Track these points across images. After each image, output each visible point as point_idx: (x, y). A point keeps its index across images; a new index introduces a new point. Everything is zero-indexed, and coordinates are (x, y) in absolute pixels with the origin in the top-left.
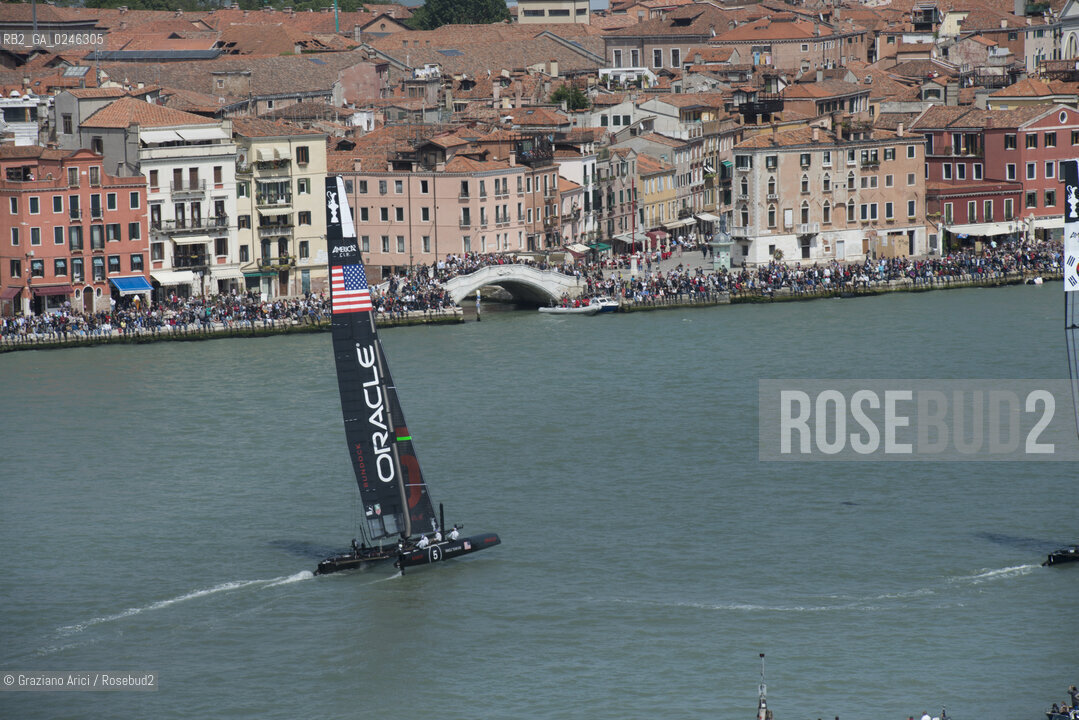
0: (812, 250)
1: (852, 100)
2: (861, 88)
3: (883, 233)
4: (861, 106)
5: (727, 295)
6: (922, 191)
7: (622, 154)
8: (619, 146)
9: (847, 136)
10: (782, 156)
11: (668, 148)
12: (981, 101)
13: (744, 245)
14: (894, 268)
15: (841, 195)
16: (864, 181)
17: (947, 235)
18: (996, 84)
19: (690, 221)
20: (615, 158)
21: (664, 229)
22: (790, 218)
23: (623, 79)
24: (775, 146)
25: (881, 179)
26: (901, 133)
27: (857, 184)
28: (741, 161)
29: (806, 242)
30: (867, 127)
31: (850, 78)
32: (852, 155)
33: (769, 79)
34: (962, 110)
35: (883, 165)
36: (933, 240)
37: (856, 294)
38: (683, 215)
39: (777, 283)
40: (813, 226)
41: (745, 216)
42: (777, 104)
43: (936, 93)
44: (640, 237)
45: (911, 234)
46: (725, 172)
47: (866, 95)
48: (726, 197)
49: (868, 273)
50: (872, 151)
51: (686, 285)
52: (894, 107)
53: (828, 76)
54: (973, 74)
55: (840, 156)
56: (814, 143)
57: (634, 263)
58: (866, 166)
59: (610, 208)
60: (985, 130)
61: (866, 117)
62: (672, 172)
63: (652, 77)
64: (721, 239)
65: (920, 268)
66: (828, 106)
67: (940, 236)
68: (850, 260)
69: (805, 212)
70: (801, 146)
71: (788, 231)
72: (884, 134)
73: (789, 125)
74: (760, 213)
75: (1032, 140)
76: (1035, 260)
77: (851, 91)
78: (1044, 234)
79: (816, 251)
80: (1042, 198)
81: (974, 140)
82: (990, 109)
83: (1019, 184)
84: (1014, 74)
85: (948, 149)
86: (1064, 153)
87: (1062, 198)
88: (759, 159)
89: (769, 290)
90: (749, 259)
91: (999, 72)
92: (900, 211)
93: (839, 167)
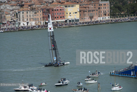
0: (28, 24)
1: (33, 5)
3: (37, 22)
4: (34, 6)
5: (17, 30)
6: (42, 17)
7: (3, 12)
9: (32, 9)
10: (24, 12)
11: (9, 11)
12: (49, 5)
13: (20, 23)
14: (39, 26)
15: (32, 17)
16: (35, 15)
17: (45, 22)
18: (51, 3)
19: (12, 20)
20: (2, 12)
21: (9, 21)
22: (25, 20)
23: (3, 2)
24: (23, 11)
25: (37, 15)
26: (39, 9)
27: (34, 15)
28: (19, 13)
29: (28, 23)
30: (35, 8)
31: (32, 2)
32: (33, 12)
33: (22, 2)
34: (47, 6)
35: (37, 13)
36: (44, 23)
37: (34, 30)
38: (11, 20)
39: (24, 28)
40: (28, 21)
41: (20, 20)
42: (23, 5)
43: (43, 4)
44: (6, 22)
45: (41, 22)
46: (17, 14)
47: (35, 4)
48: (17, 17)
49: (36, 27)
50: (36, 11)
51: (12, 29)
52: (38, 6)
53: (30, 2)
54: (48, 2)
55: (32, 12)
56: (28, 10)
57: (5, 26)
58: (35, 13)
59: (2, 19)
60: (49, 9)
61: (35, 7)
62: (10, 14)
63: (7, 1)
64: (17, 23)
65: (42, 27)
66: (30, 6)
67: (44, 22)
68: (33, 25)
69: (27, 19)
70: (26, 11)
71: (25, 22)
72: (37, 9)
73: (25, 8)
74: (21, 19)
75: (55, 10)
76: (56, 25)
77: (33, 4)
78: (57, 22)
79: (29, 24)
80: (57, 18)
81: (48, 10)
82: (50, 6)
83: (54, 16)
84: (53, 2)
85: (45, 11)
86: (59, 12)
87: (59, 17)
88: (21, 12)
89: (23, 29)
90: (20, 25)
91: (51, 1)
92: (39, 19)
93: (32, 13)
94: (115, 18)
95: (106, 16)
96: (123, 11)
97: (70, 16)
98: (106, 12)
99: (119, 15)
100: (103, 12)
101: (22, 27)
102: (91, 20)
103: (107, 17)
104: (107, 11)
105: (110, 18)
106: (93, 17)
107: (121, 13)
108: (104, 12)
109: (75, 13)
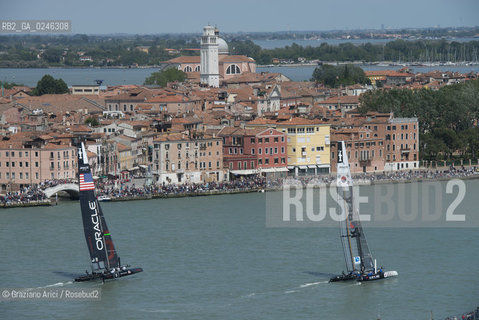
1: (197, 124)
2: (199, 120)
3: (208, 173)
4: (200, 126)
5: (150, 195)
6: (222, 158)
8: (110, 140)
9: (194, 137)
10: (171, 144)
11: (129, 141)
12: (242, 126)
13: (157, 177)
14: (212, 185)
15: (192, 159)
16: (201, 154)
17: (231, 174)
18: (248, 120)
19: (137, 168)
20: (109, 144)
21: (127, 171)
22: (174, 167)
23: (112, 115)
24: (168, 140)
25: (207, 154)
26: (214, 136)
27: (198, 155)
28: (156, 146)
29: (180, 176)
30: (202, 134)
31: (195, 116)
32: (196, 145)
33: (166, 116)
34: (236, 129)
35: (208, 148)
36: (225, 176)
37: (198, 195)
38: (134, 166)
39: (169, 191)
40: (182, 170)
41: (157, 166)
42: (169, 125)
43: (227, 123)
44: (118, 173)
45: (218, 173)
46: (150, 149)
47: (201, 123)
48: (150, 159)
49: (202, 187)
50: (204, 143)
51: (134, 191)
52: (211, 127)
53: (187, 116)
54: (240, 116)
55: (192, 144)
56: (183, 140)
57: (116, 183)
58: (201, 148)
59: (107, 163)
60: (244, 136)
61: (201, 131)
62: (130, 150)
63: (123, 115)
64: (149, 174)
65: (221, 186)
66: (188, 126)
67: (228, 174)
68: (196, 182)
69: (179, 165)
70: (178, 141)
71: (173, 172)
72: (208, 137)
73: (173, 133)
74: (163, 165)
75: (260, 140)
76: (262, 184)
77: (196, 121)
78: (264, 174)
79: (183, 179)
80: (264, 161)
81: (240, 140)
82: (245, 129)
83: (256, 156)
84: (254, 116)
85: (231, 143)
86: (272, 145)
87: (271, 161)
88: (163, 145)
89: (166, 193)
90: (159, 182)
91: (249, 115)
92: (214, 165)
93: (192, 149)
94: (434, 165)
95: (407, 159)
96: (458, 147)
97: (304, 157)
98: (407, 149)
99: (445, 158)
100: (398, 148)
101: (164, 188)
102: (364, 171)
103: (411, 164)
104: (412, 147)
105: (420, 165)
106: (369, 161)
107: (453, 154)
108: (402, 149)
109: (318, 149)
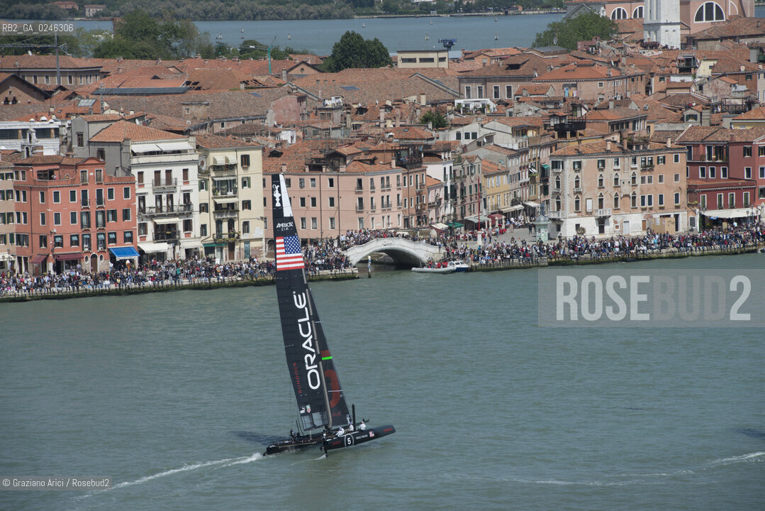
0: (606, 228)
1: (635, 122)
2: (641, 113)
3: (657, 216)
4: (641, 126)
5: (545, 260)
6: (684, 187)
7: (471, 160)
8: (469, 154)
9: (631, 147)
10: (584, 161)
11: (504, 155)
12: (726, 123)
13: (558, 224)
14: (665, 240)
15: (626, 189)
16: (643, 179)
17: (703, 217)
18: (737, 111)
19: (520, 207)
20: (466, 162)
21: (501, 213)
22: (590, 205)
23: (472, 107)
24: (580, 154)
25: (655, 178)
26: (669, 145)
27: (638, 181)
28: (555, 165)
29: (602, 222)
30: (646, 141)
31: (633, 106)
32: (635, 161)
33: (575, 107)
34: (713, 129)
35: (657, 167)
36: (692, 221)
37: (637, 259)
38: (514, 203)
39: (581, 251)
40: (607, 211)
41: (558, 203)
42: (581, 125)
43: (695, 117)
44: (484, 218)
45: (677, 216)
46: (544, 172)
47: (645, 118)
48: (545, 190)
49: (647, 244)
50: (648, 158)
51: (515, 252)
52: (664, 127)
53: (617, 105)
54: (721, 104)
55: (627, 161)
56: (608, 152)
57: (479, 237)
58: (644, 168)
59: (463, 198)
60: (729, 144)
61: (644, 134)
62: (506, 173)
63: (493, 105)
64: (542, 220)
65: (683, 241)
66: (617, 126)
67: (697, 218)
68: (633, 235)
69: (601, 201)
70: (598, 154)
71: (589, 214)
72: (658, 146)
73: (590, 139)
74: (568, 202)
75: (762, 150)
77: (633, 115)
79: (609, 229)
81: (721, 150)
82: (733, 129)
83: (754, 182)
84: (750, 104)
85: (703, 157)
88: (568, 163)
89: (575, 256)
90: (561, 234)
91: (739, 102)
93: (625, 169)
101: (571, 244)
